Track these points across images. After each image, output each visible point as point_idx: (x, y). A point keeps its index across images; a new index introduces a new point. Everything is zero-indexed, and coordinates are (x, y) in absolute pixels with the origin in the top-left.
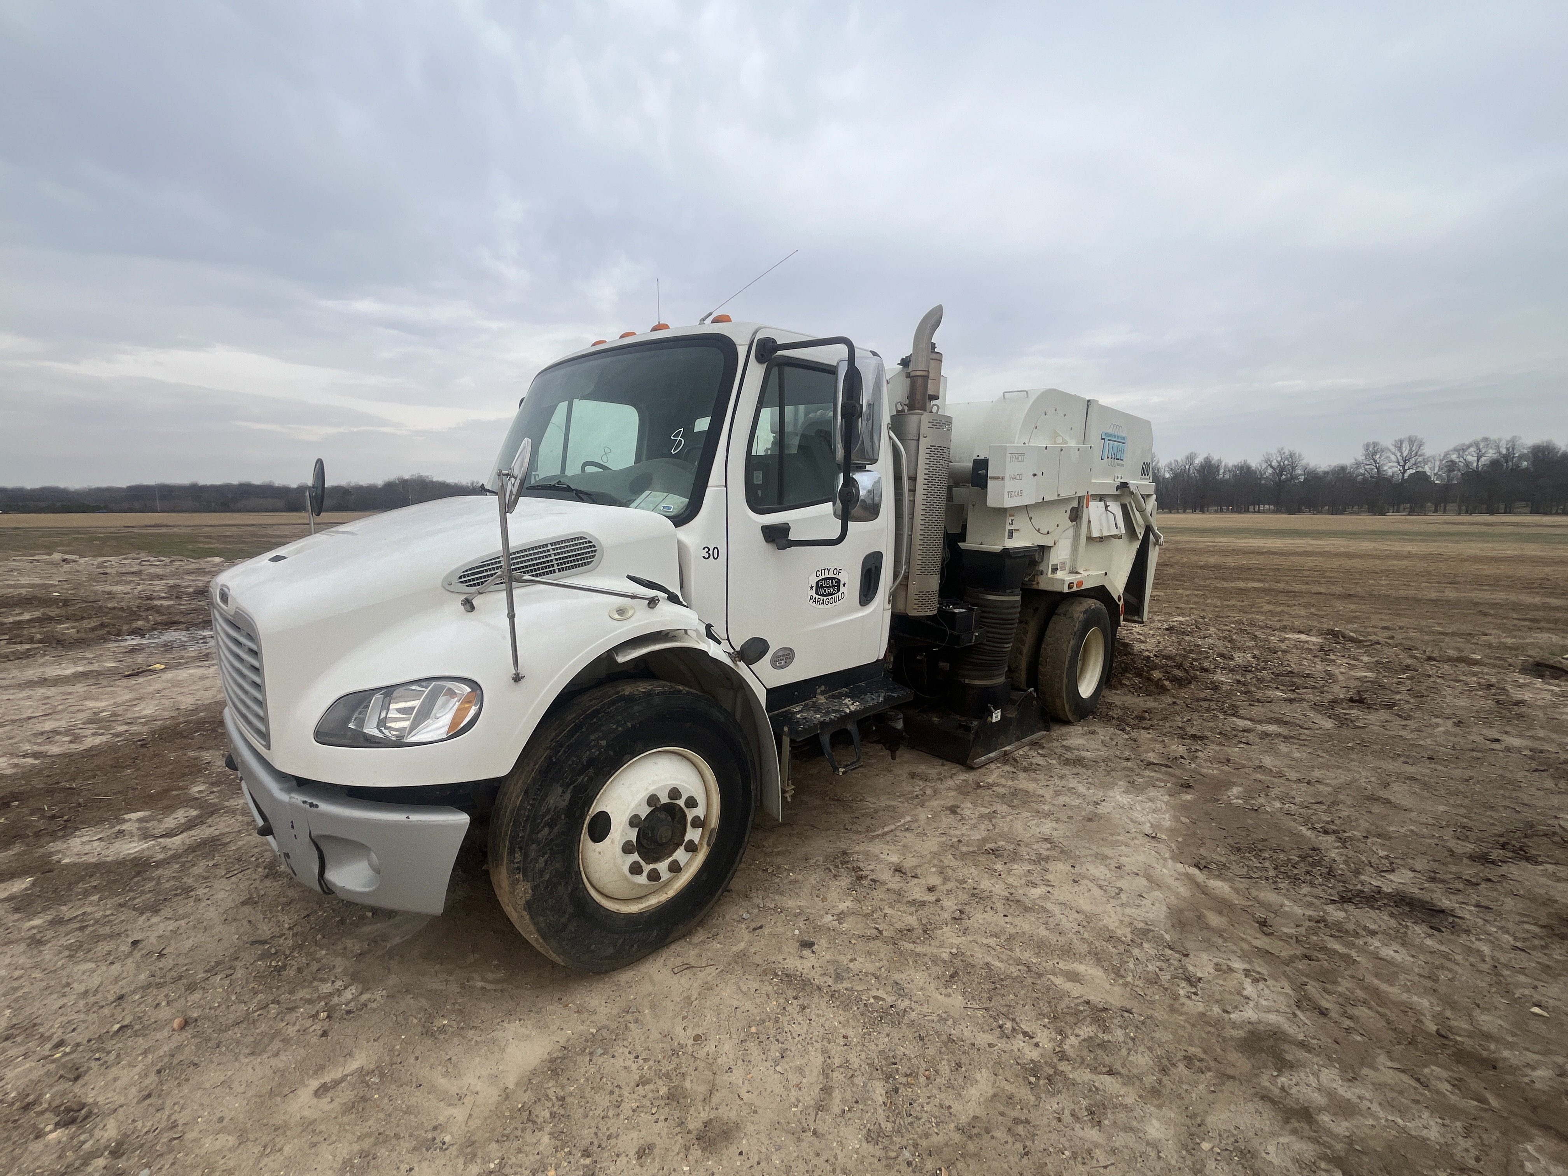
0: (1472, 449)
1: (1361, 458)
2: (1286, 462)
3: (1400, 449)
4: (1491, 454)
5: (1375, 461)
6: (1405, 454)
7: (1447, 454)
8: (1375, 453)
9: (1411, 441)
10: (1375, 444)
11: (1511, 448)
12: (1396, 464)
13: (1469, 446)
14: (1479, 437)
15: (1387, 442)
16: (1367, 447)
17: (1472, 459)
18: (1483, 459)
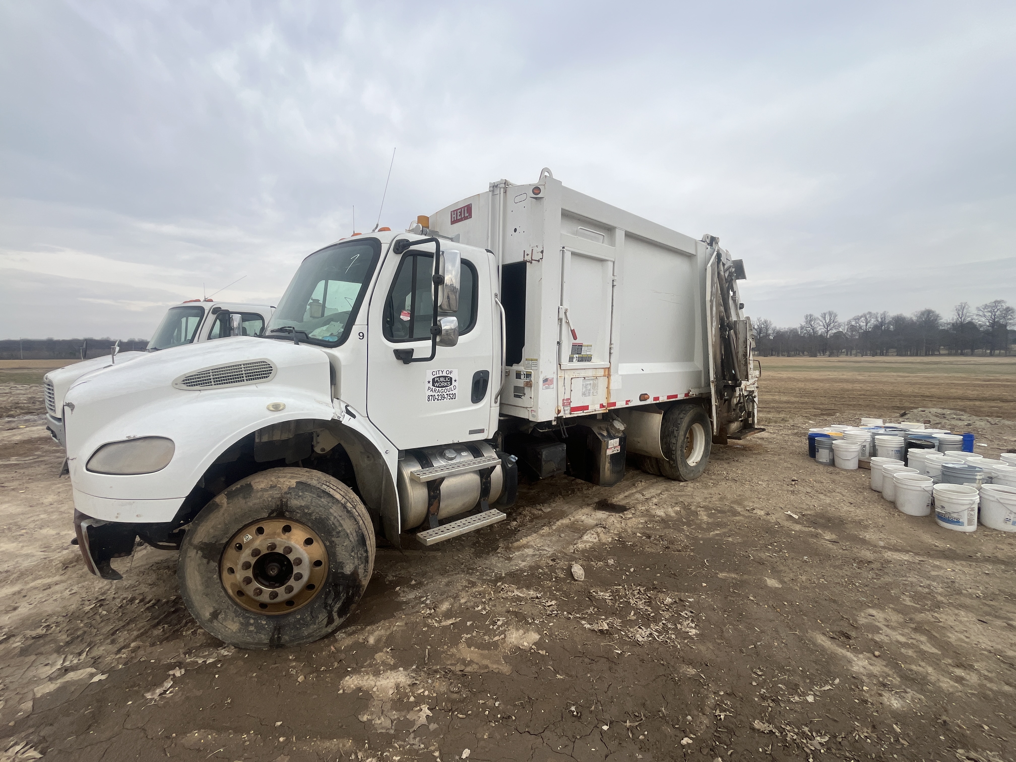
0: (863, 319)
1: (803, 324)
2: (762, 326)
3: (825, 318)
4: (873, 321)
5: (812, 326)
6: (827, 321)
7: (849, 322)
8: (811, 321)
9: (830, 314)
10: (811, 316)
11: (884, 318)
12: (823, 327)
13: (862, 317)
14: (866, 312)
15: (817, 314)
16: (807, 316)
17: (863, 324)
18: (869, 324)
